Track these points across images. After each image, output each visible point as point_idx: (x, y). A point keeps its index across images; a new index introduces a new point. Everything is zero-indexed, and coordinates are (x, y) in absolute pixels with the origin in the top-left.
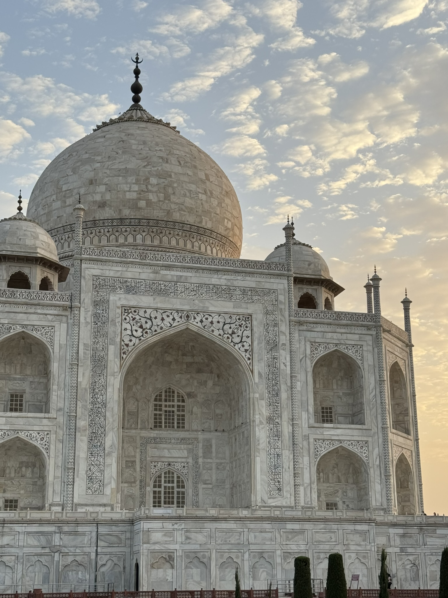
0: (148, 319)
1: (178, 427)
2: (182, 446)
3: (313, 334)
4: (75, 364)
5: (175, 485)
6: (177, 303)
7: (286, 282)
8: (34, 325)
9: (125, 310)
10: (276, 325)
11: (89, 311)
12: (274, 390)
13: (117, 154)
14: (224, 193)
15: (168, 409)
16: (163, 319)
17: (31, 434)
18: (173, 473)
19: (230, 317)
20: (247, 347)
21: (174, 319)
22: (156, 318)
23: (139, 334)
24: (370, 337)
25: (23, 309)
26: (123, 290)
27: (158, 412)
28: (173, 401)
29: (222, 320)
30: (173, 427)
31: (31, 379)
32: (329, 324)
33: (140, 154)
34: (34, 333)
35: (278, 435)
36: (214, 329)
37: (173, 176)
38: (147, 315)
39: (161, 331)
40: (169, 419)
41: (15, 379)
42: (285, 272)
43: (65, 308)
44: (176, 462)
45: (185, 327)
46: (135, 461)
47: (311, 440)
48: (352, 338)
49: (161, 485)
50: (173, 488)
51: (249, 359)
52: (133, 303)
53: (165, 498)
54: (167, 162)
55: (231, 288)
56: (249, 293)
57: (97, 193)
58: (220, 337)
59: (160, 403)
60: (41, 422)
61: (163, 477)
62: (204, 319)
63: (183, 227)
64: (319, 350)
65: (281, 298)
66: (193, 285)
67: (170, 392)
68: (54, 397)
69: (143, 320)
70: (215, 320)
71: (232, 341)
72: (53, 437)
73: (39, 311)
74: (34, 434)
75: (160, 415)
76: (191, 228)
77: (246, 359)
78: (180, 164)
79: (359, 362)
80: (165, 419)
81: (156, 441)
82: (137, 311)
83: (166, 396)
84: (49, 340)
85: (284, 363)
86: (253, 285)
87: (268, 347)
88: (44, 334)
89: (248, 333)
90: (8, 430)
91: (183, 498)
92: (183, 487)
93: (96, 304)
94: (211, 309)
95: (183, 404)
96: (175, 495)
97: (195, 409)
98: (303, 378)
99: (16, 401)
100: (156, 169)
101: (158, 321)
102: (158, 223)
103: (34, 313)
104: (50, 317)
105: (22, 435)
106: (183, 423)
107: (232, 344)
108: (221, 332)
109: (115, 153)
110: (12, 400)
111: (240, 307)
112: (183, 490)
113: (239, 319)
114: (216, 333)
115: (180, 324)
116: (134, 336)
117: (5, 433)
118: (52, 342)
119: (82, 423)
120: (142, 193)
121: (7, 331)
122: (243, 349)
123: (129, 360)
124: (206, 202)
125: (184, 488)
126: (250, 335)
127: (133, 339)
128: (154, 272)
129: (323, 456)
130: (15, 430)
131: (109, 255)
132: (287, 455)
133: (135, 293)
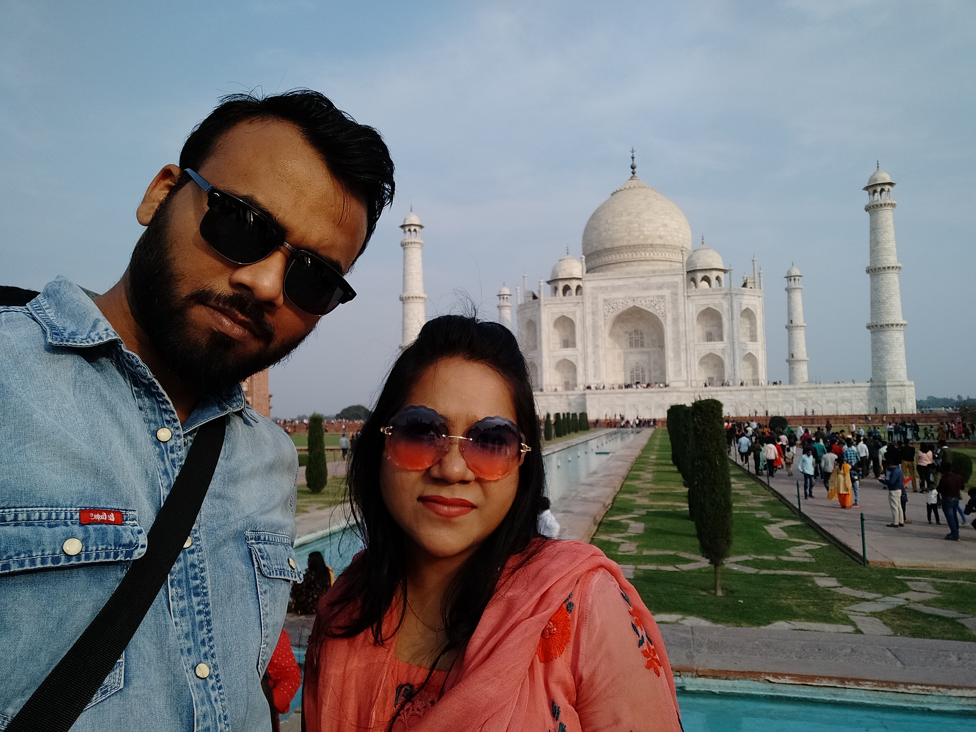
2: (643, 355)
3: (697, 301)
4: (585, 327)
5: (640, 372)
6: (628, 295)
8: (567, 312)
9: (605, 301)
10: (677, 299)
11: (590, 303)
12: (676, 330)
15: (636, 338)
17: (570, 357)
18: (639, 367)
19: (654, 298)
20: (663, 312)
21: (628, 302)
23: (612, 310)
24: (727, 299)
25: (564, 305)
27: (631, 340)
28: (638, 335)
29: (650, 300)
30: (639, 346)
31: (571, 333)
32: (706, 295)
34: (567, 315)
35: (679, 350)
38: (615, 302)
39: (622, 308)
41: (563, 334)
42: (681, 273)
43: (580, 303)
44: (640, 362)
45: (633, 305)
46: (621, 363)
47: (695, 351)
49: (634, 372)
52: (608, 297)
53: (636, 378)
55: (654, 284)
58: (649, 308)
59: (632, 336)
60: (573, 351)
61: (635, 369)
62: (641, 301)
63: (648, 246)
64: (700, 308)
66: (636, 285)
67: (636, 331)
68: (577, 341)
69: (613, 304)
70: (647, 300)
71: (655, 309)
72: (578, 357)
73: (569, 305)
77: (662, 317)
79: (720, 312)
80: (635, 343)
81: (631, 353)
82: (610, 300)
83: (634, 333)
85: (681, 317)
86: (666, 281)
87: (673, 308)
88: (571, 315)
91: (645, 377)
93: (593, 300)
94: (645, 295)
95: (643, 336)
96: (641, 377)
97: (648, 338)
98: (692, 321)
101: (620, 304)
102: (634, 247)
103: (567, 307)
104: (574, 308)
105: (566, 358)
106: (643, 345)
110: (564, 342)
113: (658, 298)
114: (647, 306)
115: (631, 304)
116: (609, 312)
117: (559, 357)
118: (575, 318)
119: (589, 351)
121: (556, 315)
122: (660, 312)
125: (644, 373)
128: (617, 282)
129: (703, 357)
130: (563, 356)
131: (597, 277)
132: (683, 358)
133: (609, 293)
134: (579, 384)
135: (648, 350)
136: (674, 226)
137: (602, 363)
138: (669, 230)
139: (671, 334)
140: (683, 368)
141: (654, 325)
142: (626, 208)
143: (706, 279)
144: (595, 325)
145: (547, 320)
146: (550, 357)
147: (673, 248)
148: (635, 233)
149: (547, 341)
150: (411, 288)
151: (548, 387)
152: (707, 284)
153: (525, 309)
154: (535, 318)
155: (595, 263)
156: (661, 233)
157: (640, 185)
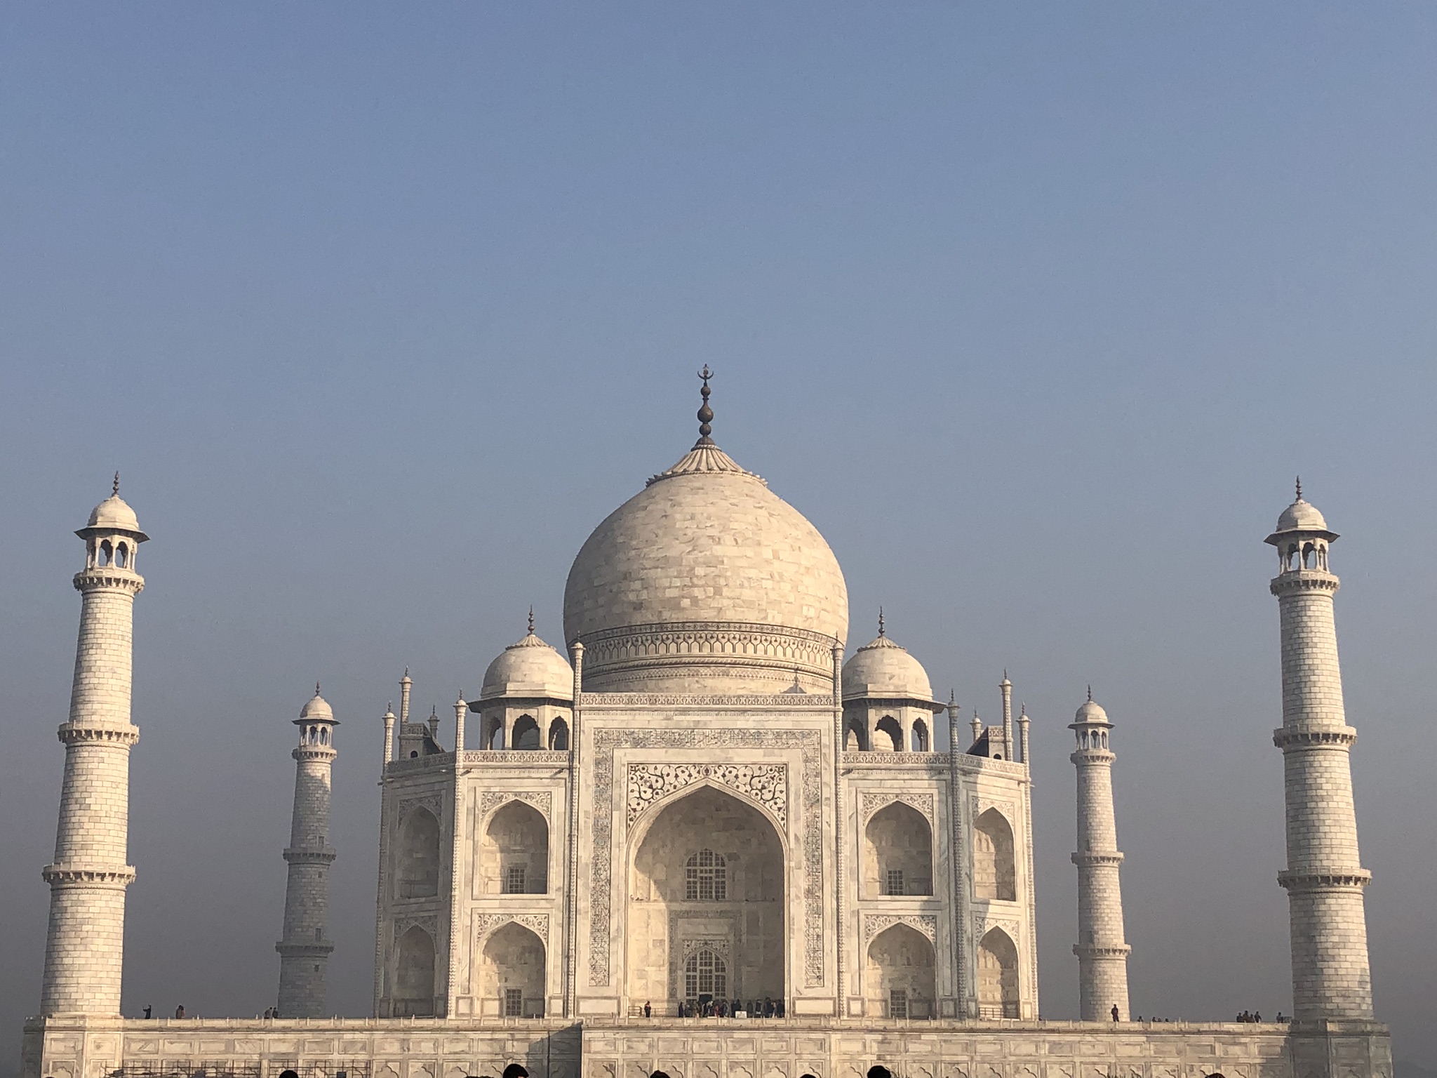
0: (659, 776)
1: (717, 898)
2: (722, 920)
3: (867, 783)
4: (573, 837)
5: (713, 968)
6: (693, 756)
7: (832, 718)
8: (528, 792)
9: (632, 767)
10: (819, 774)
11: (590, 772)
12: (814, 856)
13: (657, 536)
14: (802, 570)
15: (704, 875)
16: (677, 776)
17: (527, 918)
18: (711, 954)
19: (760, 768)
20: (781, 805)
21: (690, 775)
22: (668, 775)
23: (648, 795)
24: (944, 783)
25: (516, 773)
26: (629, 743)
27: (692, 880)
28: (711, 865)
29: (749, 773)
30: (711, 897)
31: (532, 851)
32: (890, 770)
33: (685, 534)
34: (528, 802)
35: (819, 912)
36: (739, 784)
37: (725, 562)
38: (658, 773)
39: (675, 790)
40: (706, 887)
41: (515, 851)
42: (830, 707)
43: (564, 770)
44: (714, 941)
45: (704, 785)
48: (919, 785)
49: (696, 968)
50: (711, 971)
51: (783, 819)
52: (638, 760)
53: (701, 984)
54: (719, 543)
55: (761, 731)
56: (785, 736)
57: (633, 591)
58: (746, 793)
59: (694, 868)
60: (539, 904)
61: (698, 958)
62: (727, 773)
63: (740, 627)
64: (874, 803)
65: (825, 740)
66: (713, 731)
67: (706, 854)
68: (551, 876)
69: (653, 779)
70: (741, 774)
71: (761, 798)
72: (552, 921)
73: (533, 775)
74: (531, 918)
75: (695, 883)
76: (751, 627)
77: (780, 820)
78: (737, 543)
79: (928, 816)
80: (701, 887)
81: (687, 914)
82: (646, 768)
83: (701, 859)
84: (545, 808)
85: (827, 822)
86: (789, 726)
87: (807, 802)
88: (539, 801)
89: (782, 787)
90: (502, 914)
91: (724, 983)
92: (723, 970)
93: (598, 763)
94: (736, 760)
95: (724, 868)
96: (714, 980)
98: (854, 839)
99: (517, 876)
100: (703, 554)
101: (671, 779)
102: (707, 626)
103: (528, 778)
105: (517, 920)
106: (724, 892)
107: (762, 802)
108: (748, 786)
109: (654, 536)
110: (512, 876)
111: (773, 755)
112: (723, 974)
113: (771, 770)
114: (742, 789)
115: (697, 782)
116: (642, 799)
117: (499, 917)
118: (549, 810)
119: (584, 904)
120: (685, 589)
121: (498, 800)
122: (775, 807)
123: (638, 827)
124: (773, 589)
125: (725, 971)
126: (784, 790)
127: (642, 802)
128: (668, 719)
129: (879, 935)
130: (511, 915)
131: (612, 698)
132: (830, 935)
133: (644, 746)
134: (550, 998)
135: (734, 907)
136: (807, 580)
137: (615, 939)
138: (795, 588)
139: (800, 868)
140: (830, 962)
141: (754, 842)
142: (687, 524)
143: (890, 726)
144: (602, 833)
145: (472, 811)
146: (476, 917)
147: (803, 636)
148: (711, 591)
149: (471, 869)
150: (96, 706)
151: (460, 1001)
152: (888, 737)
153: (407, 777)
154: (437, 803)
155: (601, 662)
156: (773, 596)
157: (723, 466)
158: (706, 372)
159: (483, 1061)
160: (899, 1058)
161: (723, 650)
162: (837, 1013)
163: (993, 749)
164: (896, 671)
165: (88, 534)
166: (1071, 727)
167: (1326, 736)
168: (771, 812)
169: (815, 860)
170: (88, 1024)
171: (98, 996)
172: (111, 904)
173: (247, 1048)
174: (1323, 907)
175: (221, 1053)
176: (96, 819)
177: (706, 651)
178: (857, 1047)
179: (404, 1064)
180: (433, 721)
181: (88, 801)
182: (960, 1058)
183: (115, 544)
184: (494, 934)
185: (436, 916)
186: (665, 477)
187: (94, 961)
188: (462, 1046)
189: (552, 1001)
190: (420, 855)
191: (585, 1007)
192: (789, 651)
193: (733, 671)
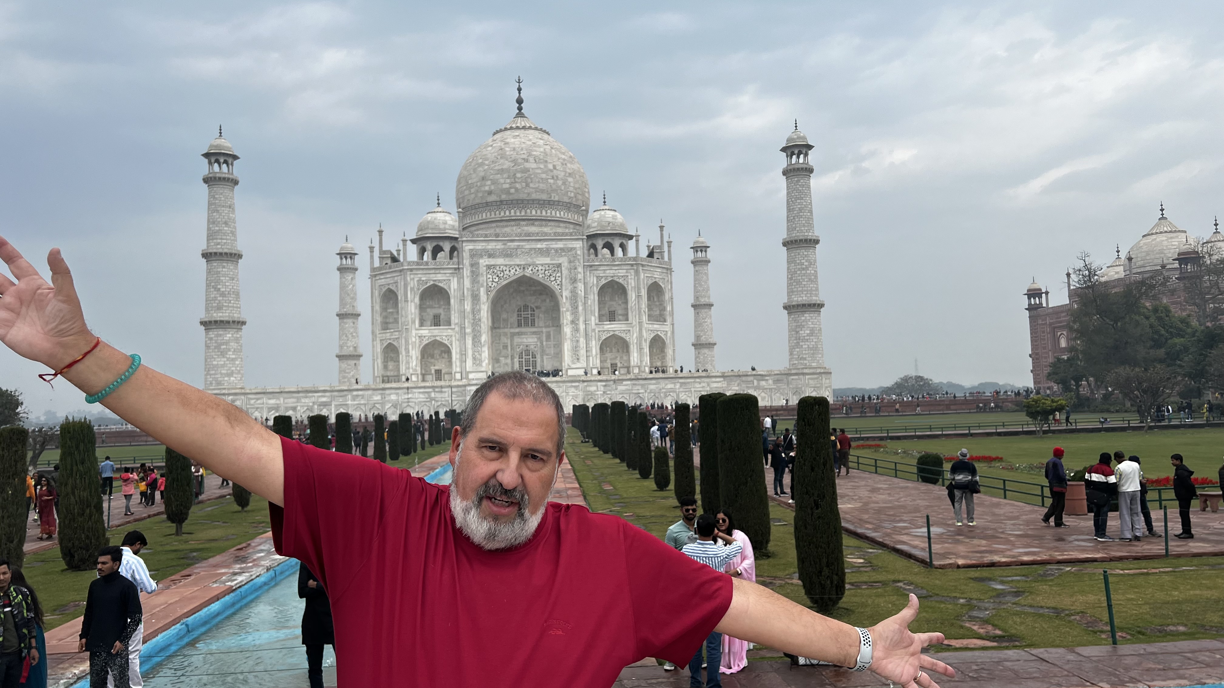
0: (501, 271)
1: (531, 326)
2: (534, 336)
3: (598, 272)
4: (462, 300)
5: (531, 357)
6: (517, 261)
7: (581, 242)
8: (439, 280)
9: (488, 267)
10: (576, 269)
11: (468, 270)
12: (574, 305)
15: (525, 316)
16: (510, 271)
17: (442, 338)
18: (529, 351)
19: (549, 266)
20: (558, 282)
21: (516, 270)
22: (505, 270)
23: (497, 280)
24: (632, 271)
25: (433, 271)
26: (486, 256)
27: (519, 318)
28: (528, 311)
29: (544, 268)
30: (528, 326)
31: (442, 308)
32: (609, 265)
34: (440, 284)
35: (577, 330)
36: (539, 274)
37: (531, 170)
38: (501, 269)
39: (509, 277)
40: (526, 322)
41: (435, 307)
42: (580, 237)
43: (455, 269)
44: (531, 345)
45: (523, 274)
46: (507, 346)
47: (597, 331)
48: (622, 272)
49: (522, 358)
50: (529, 359)
51: (560, 289)
52: (492, 263)
53: (525, 364)
55: (549, 249)
56: (559, 251)
57: (487, 185)
58: (542, 278)
59: (520, 313)
60: (447, 331)
61: (523, 353)
62: (533, 269)
63: (539, 202)
64: (601, 281)
65: (579, 252)
66: (526, 249)
67: (526, 306)
68: (453, 318)
69: (499, 272)
70: (540, 269)
71: (550, 280)
72: (454, 338)
73: (442, 272)
74: (444, 337)
75: (521, 319)
76: (544, 202)
77: (558, 289)
79: (626, 286)
80: (524, 322)
81: (519, 334)
82: (495, 268)
83: (523, 309)
84: (448, 287)
85: (580, 290)
86: (562, 246)
87: (571, 281)
88: (445, 284)
89: (559, 274)
90: (430, 336)
91: (535, 364)
92: (535, 358)
93: (472, 265)
94: (538, 262)
95: (533, 313)
96: (531, 363)
97: (540, 315)
98: (592, 298)
101: (507, 272)
103: (440, 273)
104: (448, 275)
105: (438, 338)
106: (534, 323)
108: (543, 275)
111: (554, 260)
113: (554, 267)
114: (541, 276)
115: (519, 273)
116: (494, 282)
118: (450, 288)
119: (468, 330)
120: (512, 184)
121: (425, 284)
122: (556, 284)
123: (492, 295)
126: (560, 276)
128: (504, 244)
129: (605, 339)
130: (434, 336)
131: (478, 236)
132: (582, 340)
133: (493, 257)
134: (455, 373)
135: (540, 330)
136: (570, 179)
137: (484, 345)
138: (564, 183)
139: (567, 310)
140: (583, 352)
141: (548, 301)
142: (512, 153)
143: (609, 246)
144: (475, 298)
145: (412, 289)
146: (417, 338)
147: (569, 206)
148: (524, 184)
149: (413, 316)
150: (219, 241)
151: (413, 376)
152: (609, 252)
153: (382, 274)
154: (396, 286)
155: (474, 220)
156: (554, 187)
157: (528, 125)
158: (519, 80)
159: (420, 402)
160: (613, 392)
161: (531, 213)
162: (586, 373)
163: (656, 256)
164: (610, 220)
165: (207, 155)
166: (691, 248)
167: (806, 240)
168: (554, 286)
169: (575, 308)
170: (226, 392)
171: (232, 379)
172: (235, 335)
173: (307, 400)
174: (803, 318)
175: (294, 403)
176: (223, 295)
177: (523, 214)
178: (593, 389)
179: (383, 404)
180: (398, 251)
181: (219, 287)
182: (640, 391)
183: (222, 160)
184: (427, 345)
185: (399, 338)
186: (501, 131)
187: (228, 362)
188: (410, 396)
189: (457, 374)
190: (391, 310)
191: (471, 376)
192: (562, 213)
193: (536, 223)
